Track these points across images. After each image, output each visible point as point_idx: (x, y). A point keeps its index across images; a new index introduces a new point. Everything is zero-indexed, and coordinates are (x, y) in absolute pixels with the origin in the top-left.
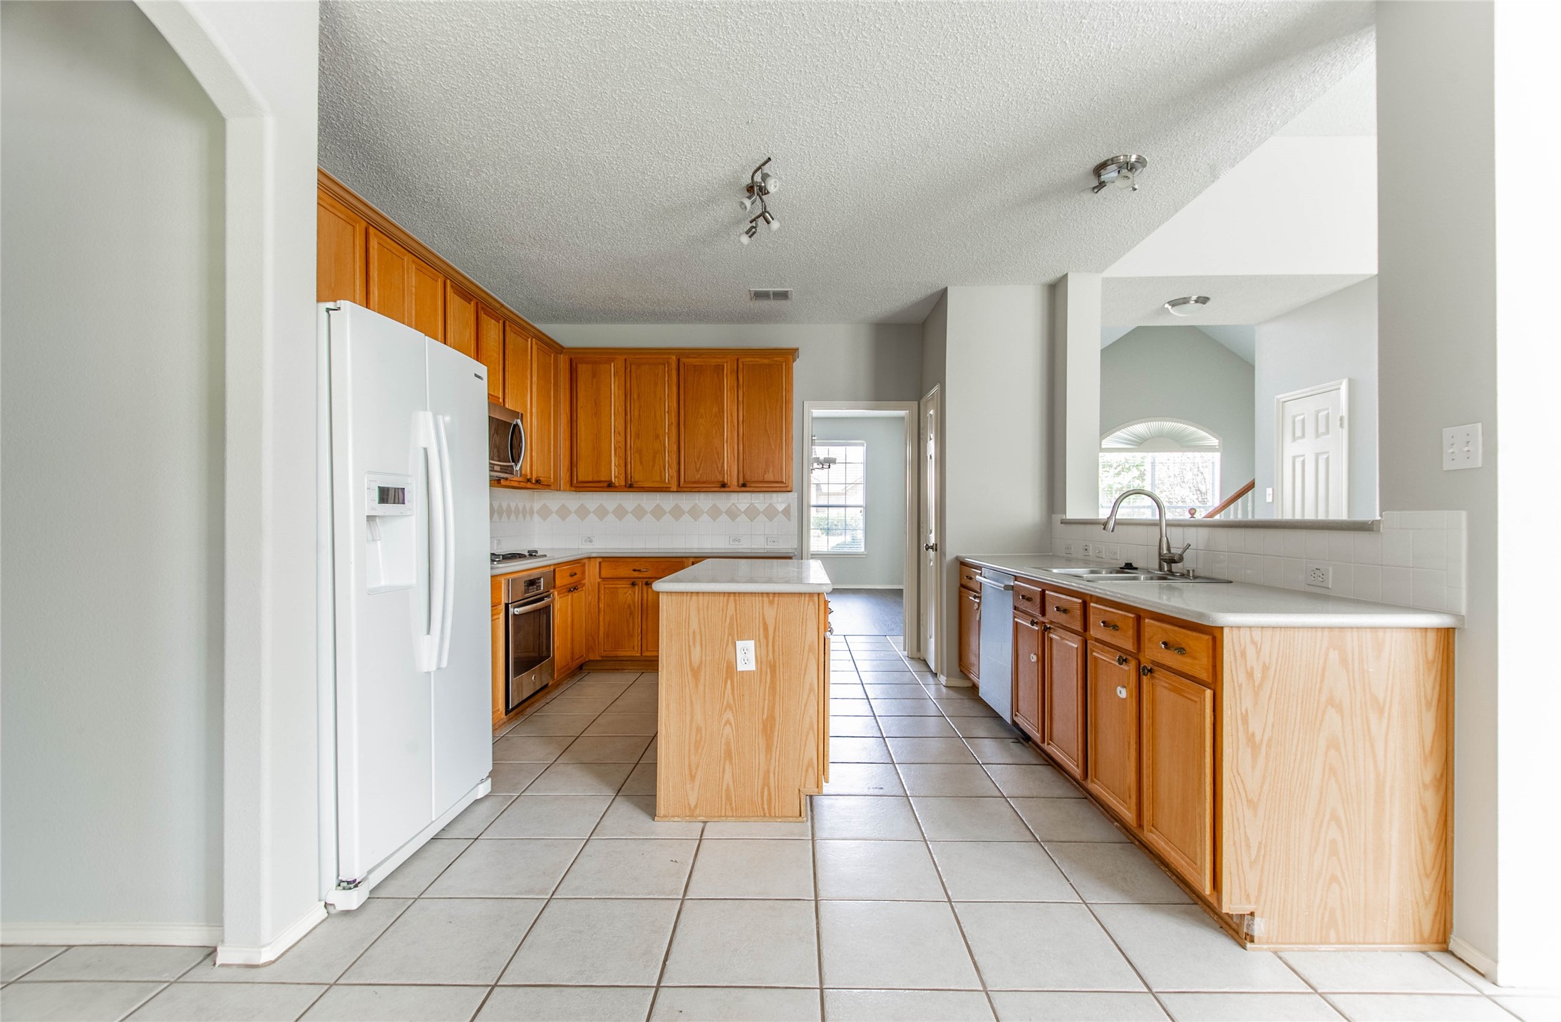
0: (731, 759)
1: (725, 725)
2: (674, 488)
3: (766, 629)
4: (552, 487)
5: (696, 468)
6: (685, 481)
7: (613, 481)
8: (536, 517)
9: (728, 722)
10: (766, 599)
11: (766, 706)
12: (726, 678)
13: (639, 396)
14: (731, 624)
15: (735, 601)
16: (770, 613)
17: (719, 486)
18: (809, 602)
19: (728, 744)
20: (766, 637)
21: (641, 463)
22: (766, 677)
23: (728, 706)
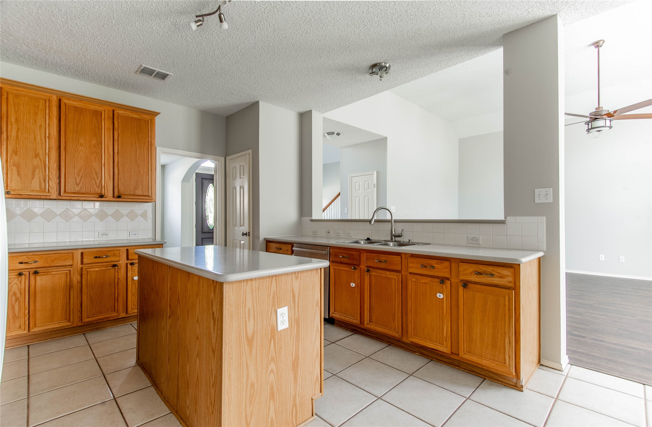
0: (273, 398)
1: (270, 373)
2: (55, 196)
3: (294, 296)
6: (65, 191)
9: (272, 371)
10: (294, 275)
11: (294, 350)
12: (271, 339)
14: (274, 297)
15: (276, 280)
16: (296, 285)
17: (98, 196)
18: (316, 273)
19: (272, 388)
20: (294, 302)
22: (294, 330)
23: (273, 359)
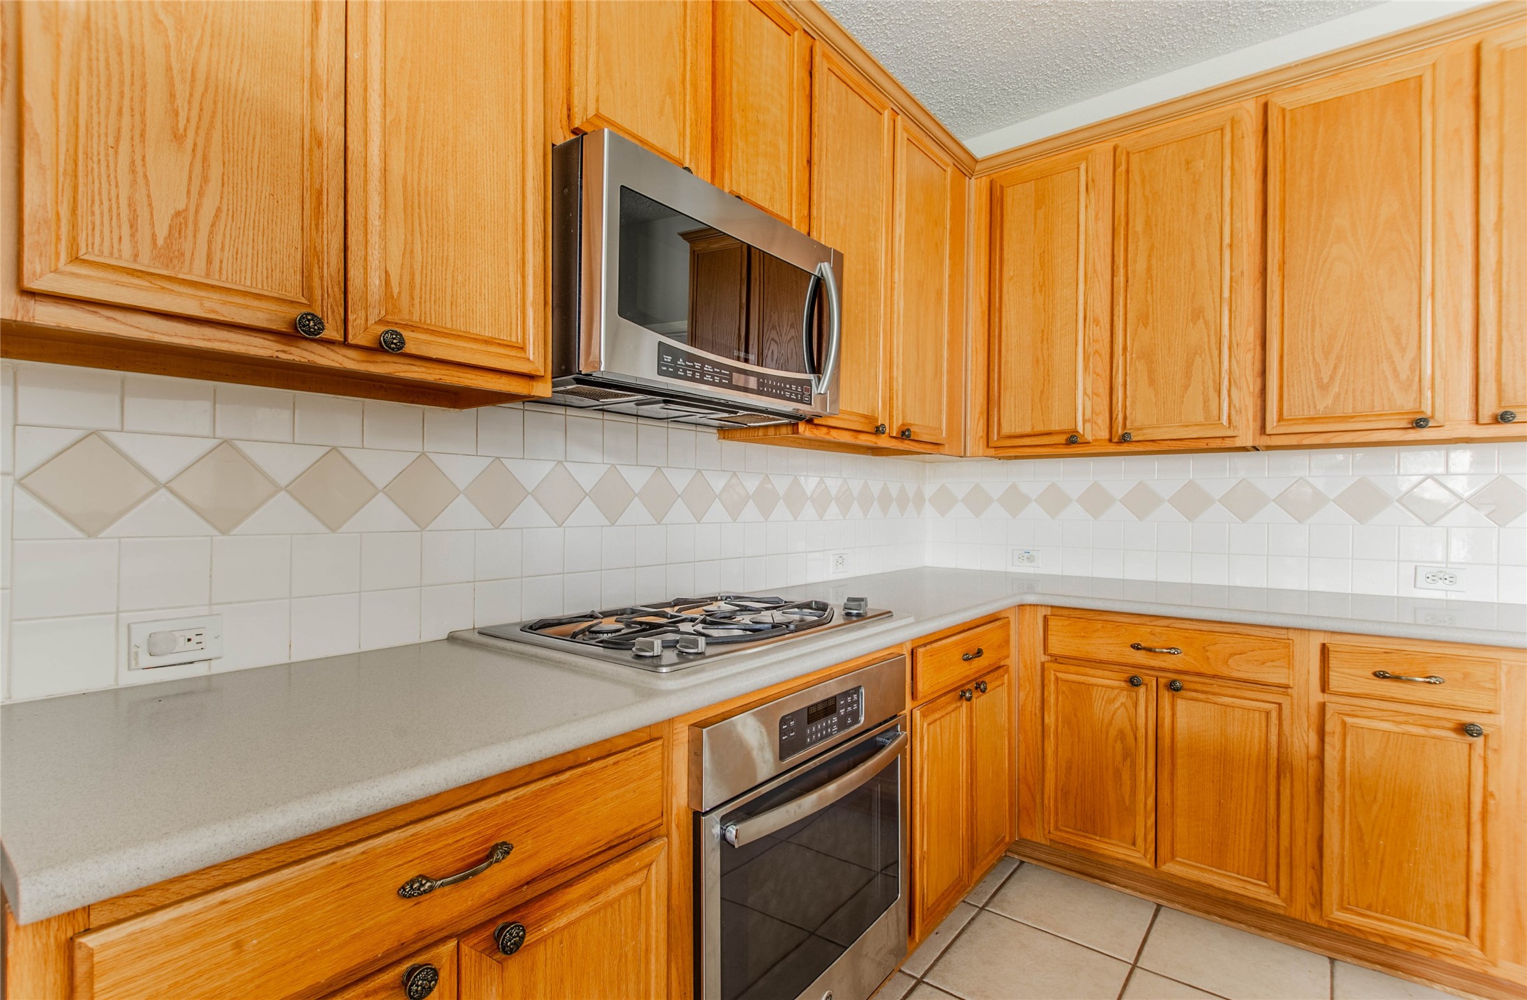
2: (1247, 437)
4: (946, 449)
5: (1319, 379)
6: (1281, 418)
7: (1080, 429)
8: (928, 510)
13: (1147, 223)
17: (1405, 425)
21: (1152, 382)
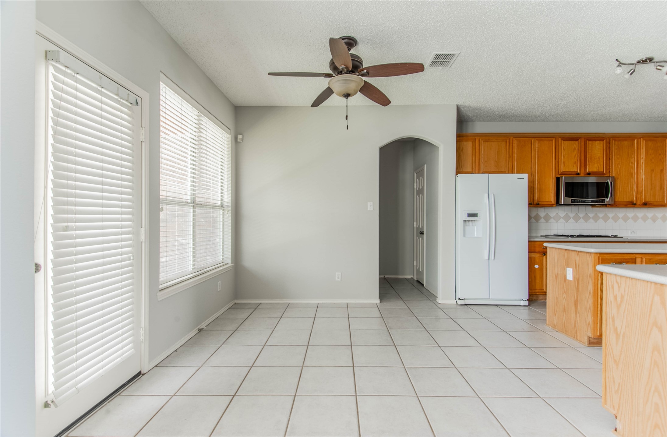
0: (565, 312)
1: (564, 299)
3: (576, 265)
9: (564, 298)
10: (576, 253)
11: (576, 295)
12: (564, 281)
14: (566, 261)
15: (567, 252)
16: (577, 258)
18: (590, 256)
19: (564, 306)
20: (576, 268)
22: (576, 284)
23: (565, 292)
